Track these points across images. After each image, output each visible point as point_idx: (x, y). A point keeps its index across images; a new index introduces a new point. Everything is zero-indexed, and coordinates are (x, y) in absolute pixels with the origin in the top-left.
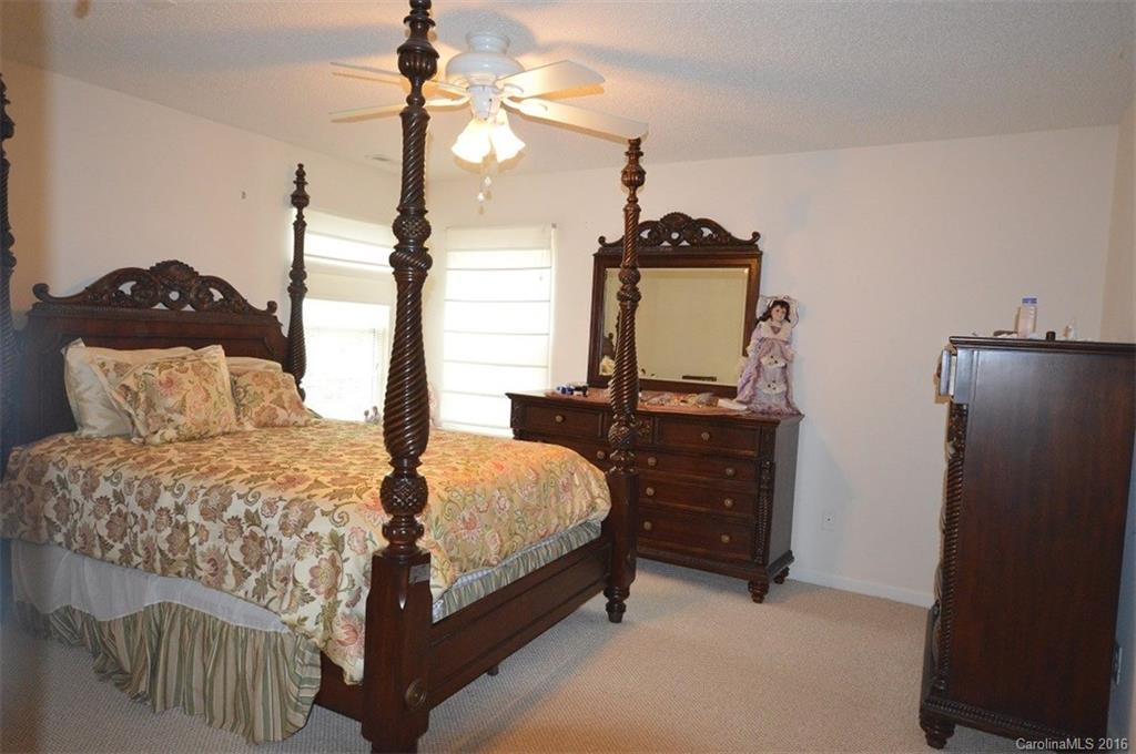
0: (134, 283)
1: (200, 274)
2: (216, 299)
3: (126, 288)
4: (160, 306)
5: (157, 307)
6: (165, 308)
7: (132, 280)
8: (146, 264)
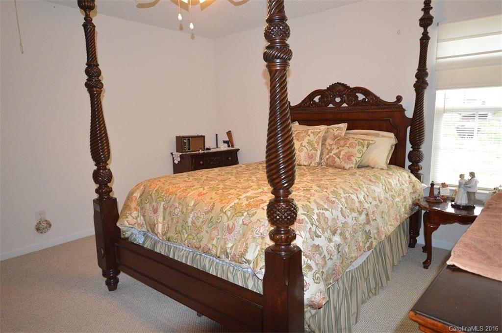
0: (320, 96)
1: (351, 87)
2: (359, 99)
3: (317, 99)
4: (331, 106)
5: (329, 106)
6: (333, 106)
7: (319, 95)
8: (324, 87)
